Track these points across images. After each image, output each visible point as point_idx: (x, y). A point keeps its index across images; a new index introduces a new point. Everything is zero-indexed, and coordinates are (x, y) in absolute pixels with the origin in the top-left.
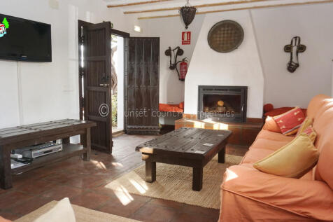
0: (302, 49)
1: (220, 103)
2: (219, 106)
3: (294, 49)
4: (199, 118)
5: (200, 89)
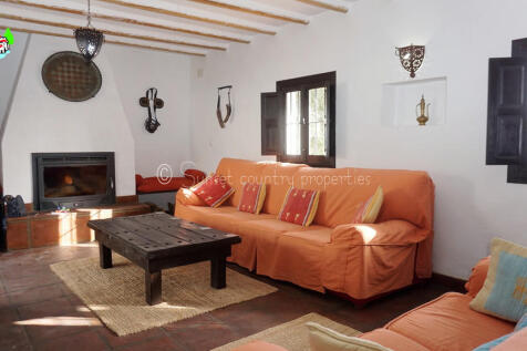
0: (159, 104)
1: (69, 180)
2: (68, 185)
3: (151, 102)
4: (38, 208)
5: (36, 158)
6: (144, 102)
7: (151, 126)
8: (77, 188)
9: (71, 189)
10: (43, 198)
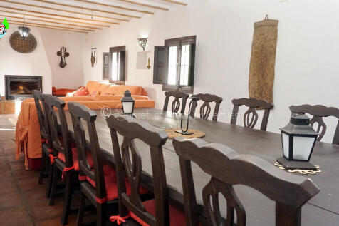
0: (67, 55)
1: (21, 88)
2: (21, 90)
3: (63, 54)
4: (7, 99)
5: (7, 77)
6: (59, 54)
7: (62, 65)
8: (25, 91)
9: (22, 92)
10: (9, 94)
